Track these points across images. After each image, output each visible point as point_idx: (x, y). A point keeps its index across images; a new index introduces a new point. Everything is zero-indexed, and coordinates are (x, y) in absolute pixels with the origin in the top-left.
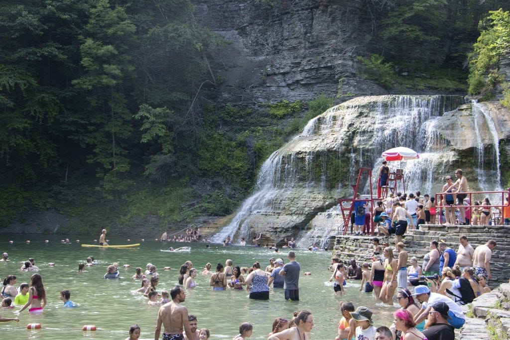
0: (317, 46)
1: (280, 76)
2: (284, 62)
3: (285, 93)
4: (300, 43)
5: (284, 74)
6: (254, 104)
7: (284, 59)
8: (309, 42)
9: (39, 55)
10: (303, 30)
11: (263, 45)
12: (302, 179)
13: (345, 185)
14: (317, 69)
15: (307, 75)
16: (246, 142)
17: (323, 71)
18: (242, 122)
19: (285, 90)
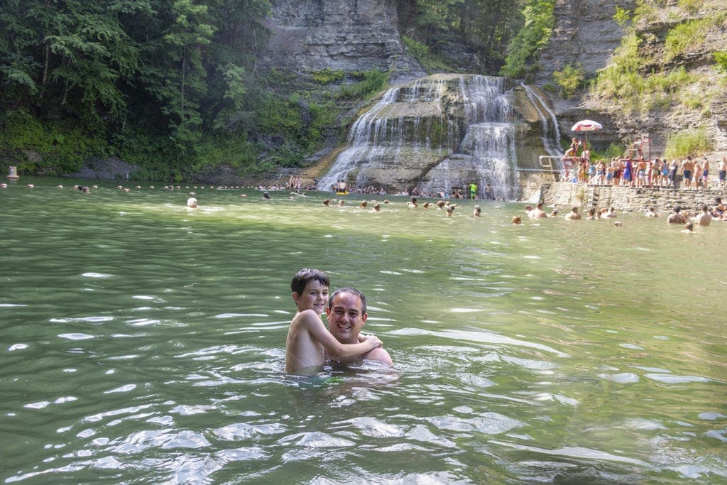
0: (363, 24)
1: (322, 47)
2: (327, 35)
3: (328, 62)
4: (345, 19)
5: (327, 46)
6: (298, 70)
7: (327, 32)
8: (353, 20)
9: (134, 8)
10: (347, 8)
11: (294, 16)
12: (411, 140)
13: (445, 146)
14: (365, 45)
15: (354, 49)
16: (299, 103)
17: (371, 47)
18: (287, 85)
19: (328, 60)
